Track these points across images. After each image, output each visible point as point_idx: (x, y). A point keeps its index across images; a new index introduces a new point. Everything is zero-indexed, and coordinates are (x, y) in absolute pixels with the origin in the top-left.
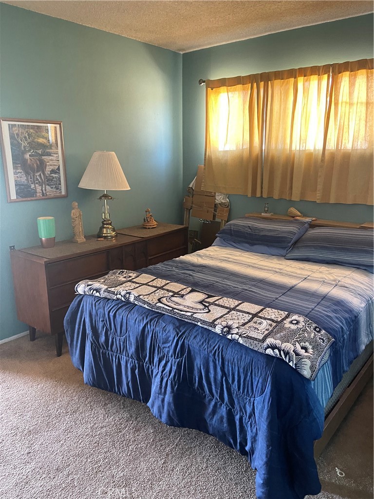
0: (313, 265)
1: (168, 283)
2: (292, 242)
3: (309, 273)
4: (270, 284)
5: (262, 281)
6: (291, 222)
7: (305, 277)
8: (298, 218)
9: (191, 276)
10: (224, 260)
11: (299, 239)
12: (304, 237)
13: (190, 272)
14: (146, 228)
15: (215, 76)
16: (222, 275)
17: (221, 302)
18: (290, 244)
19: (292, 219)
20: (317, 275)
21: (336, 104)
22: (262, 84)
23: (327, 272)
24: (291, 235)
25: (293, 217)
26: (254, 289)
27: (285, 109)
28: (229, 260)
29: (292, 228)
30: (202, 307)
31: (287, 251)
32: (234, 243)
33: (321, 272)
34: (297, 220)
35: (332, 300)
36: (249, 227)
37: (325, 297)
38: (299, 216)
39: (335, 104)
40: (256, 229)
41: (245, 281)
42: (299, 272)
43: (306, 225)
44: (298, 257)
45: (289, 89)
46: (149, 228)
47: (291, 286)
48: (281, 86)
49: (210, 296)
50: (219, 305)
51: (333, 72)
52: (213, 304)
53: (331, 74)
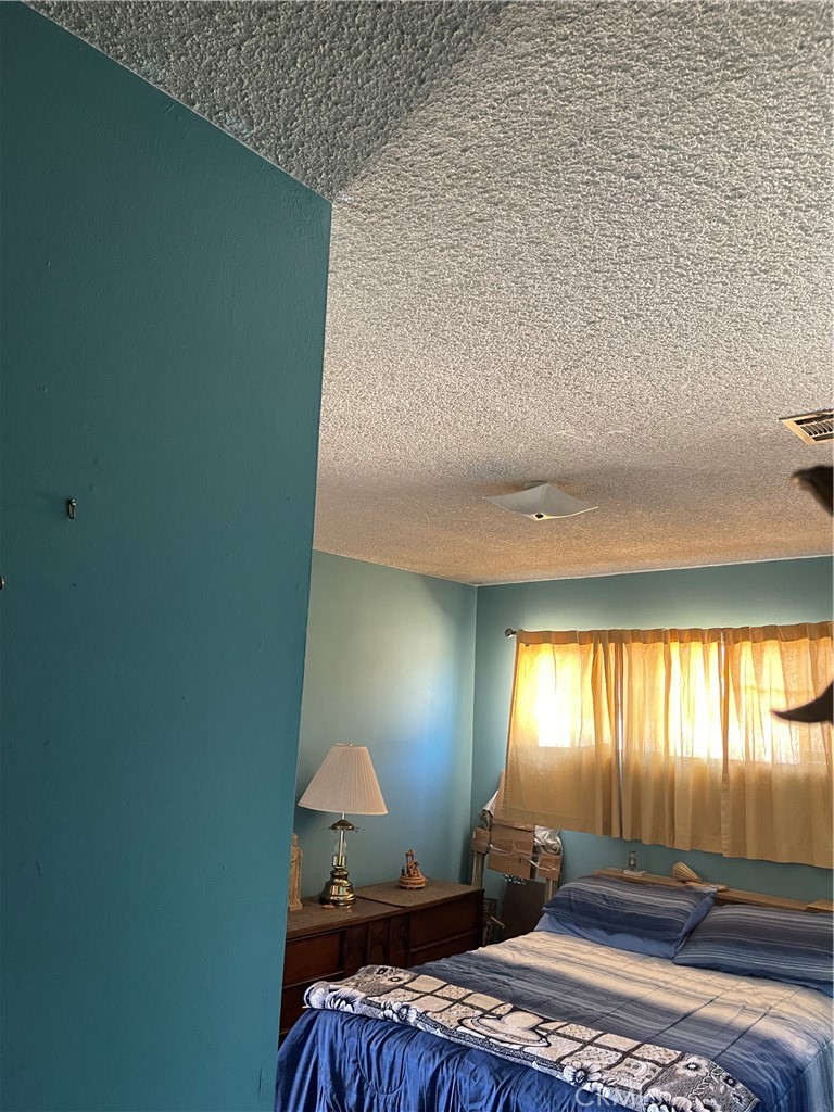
0: (724, 977)
1: (470, 994)
2: (684, 929)
3: (718, 992)
4: (650, 1007)
5: (633, 1001)
6: (679, 891)
7: (712, 998)
8: (692, 884)
9: (507, 984)
10: (561, 959)
11: (698, 925)
12: (704, 922)
13: (505, 979)
14: (405, 888)
15: (533, 626)
16: (561, 986)
17: (567, 1030)
18: (681, 935)
19: (680, 885)
20: (732, 996)
21: (737, 689)
22: (612, 646)
23: (750, 991)
24: (682, 917)
25: (684, 882)
26: (622, 1014)
27: (653, 688)
28: (571, 959)
29: (682, 903)
30: (535, 1037)
31: (677, 947)
32: (576, 925)
33: (739, 991)
34: (689, 888)
35: (758, 1039)
36: (603, 895)
37: (744, 1033)
38: (695, 881)
39: (734, 690)
40: (617, 900)
41: (604, 999)
42: (700, 988)
43: (707, 899)
44: (697, 961)
45: (656, 657)
46: (411, 889)
47: (686, 1011)
48: (644, 653)
49: (546, 1021)
50: (565, 1036)
51: (725, 639)
52: (554, 1032)
53: (722, 642)
